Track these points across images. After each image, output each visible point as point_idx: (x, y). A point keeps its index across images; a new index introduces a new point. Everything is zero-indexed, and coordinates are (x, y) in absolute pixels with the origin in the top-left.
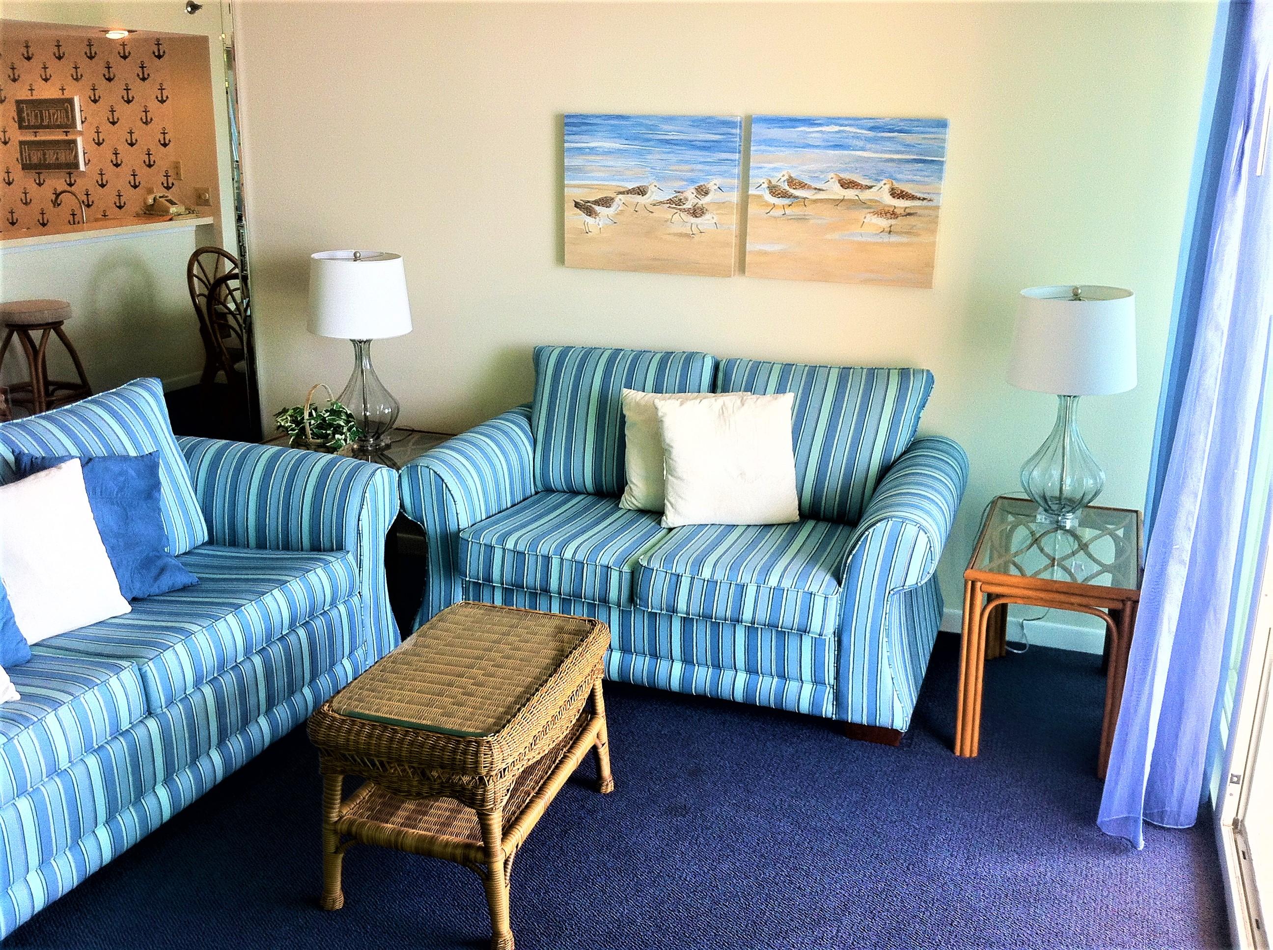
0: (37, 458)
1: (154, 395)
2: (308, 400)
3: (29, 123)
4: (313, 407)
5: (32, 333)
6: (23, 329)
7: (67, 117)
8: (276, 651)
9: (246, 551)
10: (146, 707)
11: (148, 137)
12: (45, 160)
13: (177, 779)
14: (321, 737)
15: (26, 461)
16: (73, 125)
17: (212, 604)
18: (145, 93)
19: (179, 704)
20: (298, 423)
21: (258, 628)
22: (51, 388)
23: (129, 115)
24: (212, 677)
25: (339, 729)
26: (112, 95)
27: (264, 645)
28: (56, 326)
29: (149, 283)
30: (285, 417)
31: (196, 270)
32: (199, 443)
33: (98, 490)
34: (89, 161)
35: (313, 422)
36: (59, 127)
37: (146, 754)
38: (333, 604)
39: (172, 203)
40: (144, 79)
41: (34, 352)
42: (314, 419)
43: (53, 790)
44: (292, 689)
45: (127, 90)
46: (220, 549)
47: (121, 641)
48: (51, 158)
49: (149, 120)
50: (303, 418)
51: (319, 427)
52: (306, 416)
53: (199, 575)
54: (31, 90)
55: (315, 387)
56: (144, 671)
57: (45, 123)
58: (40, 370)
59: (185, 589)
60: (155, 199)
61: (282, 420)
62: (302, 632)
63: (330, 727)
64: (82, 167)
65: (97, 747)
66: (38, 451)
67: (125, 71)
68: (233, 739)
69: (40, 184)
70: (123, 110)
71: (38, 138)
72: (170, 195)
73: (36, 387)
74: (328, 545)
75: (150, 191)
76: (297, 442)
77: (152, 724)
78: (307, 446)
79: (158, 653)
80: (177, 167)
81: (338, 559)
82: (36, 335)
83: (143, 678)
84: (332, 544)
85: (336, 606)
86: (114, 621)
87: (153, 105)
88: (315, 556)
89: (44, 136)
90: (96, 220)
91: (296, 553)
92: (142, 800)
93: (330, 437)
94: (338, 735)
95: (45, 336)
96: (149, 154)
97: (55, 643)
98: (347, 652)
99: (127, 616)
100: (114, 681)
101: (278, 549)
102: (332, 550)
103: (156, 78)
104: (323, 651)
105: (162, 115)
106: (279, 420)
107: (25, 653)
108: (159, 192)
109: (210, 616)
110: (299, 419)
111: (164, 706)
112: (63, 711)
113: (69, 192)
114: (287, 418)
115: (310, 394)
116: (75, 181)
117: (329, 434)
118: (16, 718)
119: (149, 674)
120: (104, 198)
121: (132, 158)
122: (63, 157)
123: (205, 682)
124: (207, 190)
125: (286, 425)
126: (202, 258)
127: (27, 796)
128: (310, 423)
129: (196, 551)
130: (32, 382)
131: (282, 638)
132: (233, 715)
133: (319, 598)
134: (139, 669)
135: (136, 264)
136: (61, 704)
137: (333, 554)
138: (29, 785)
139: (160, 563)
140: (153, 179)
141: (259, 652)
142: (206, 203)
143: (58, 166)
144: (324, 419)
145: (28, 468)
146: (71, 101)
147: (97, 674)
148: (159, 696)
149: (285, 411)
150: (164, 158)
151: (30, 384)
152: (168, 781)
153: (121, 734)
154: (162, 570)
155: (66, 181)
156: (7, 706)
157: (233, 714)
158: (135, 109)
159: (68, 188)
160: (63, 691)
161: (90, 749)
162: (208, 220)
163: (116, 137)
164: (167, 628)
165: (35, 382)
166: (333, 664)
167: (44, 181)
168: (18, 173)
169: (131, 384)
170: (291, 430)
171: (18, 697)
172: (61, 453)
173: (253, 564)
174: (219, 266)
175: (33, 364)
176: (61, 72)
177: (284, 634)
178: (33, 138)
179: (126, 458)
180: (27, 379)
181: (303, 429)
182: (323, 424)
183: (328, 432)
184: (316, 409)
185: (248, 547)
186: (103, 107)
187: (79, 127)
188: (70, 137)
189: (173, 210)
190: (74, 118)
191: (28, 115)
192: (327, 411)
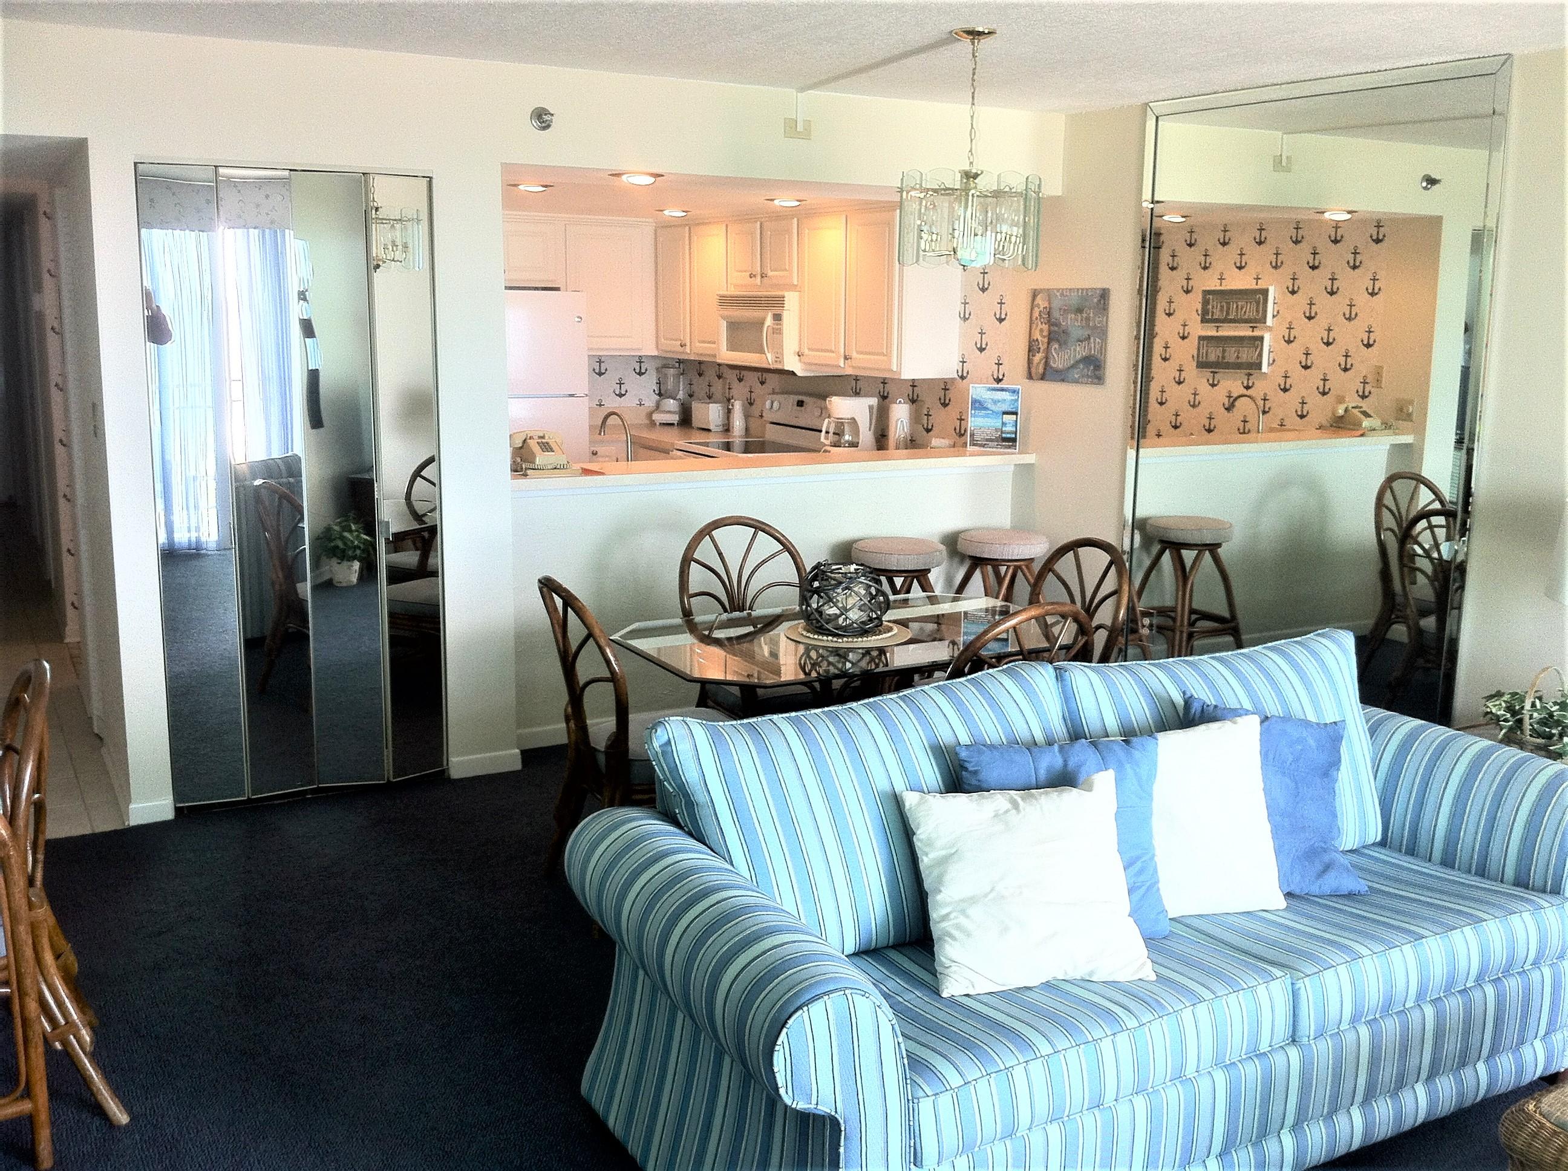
0: (1208, 706)
1: (1344, 651)
2: (1533, 685)
3: (1212, 315)
4: (1538, 695)
5: (1184, 552)
6: (1176, 547)
7: (1257, 311)
8: (1454, 1005)
9: (1427, 865)
10: (1291, 1029)
11: (1348, 336)
12: (1223, 358)
13: (1307, 1130)
14: (1519, 1144)
15: (1196, 707)
16: (1263, 320)
17: (1385, 924)
18: (1354, 285)
19: (1328, 1038)
20: (1514, 713)
21: (1438, 972)
22: (1194, 617)
23: (1330, 309)
24: (1373, 1017)
25: (1547, 1142)
26: (1313, 285)
27: (1442, 995)
28: (1213, 548)
29: (1323, 511)
30: (1498, 703)
31: (1388, 500)
32: (1387, 718)
33: (1271, 756)
34: (1274, 361)
35: (1535, 715)
36: (1246, 321)
37: (1280, 1088)
38: (1536, 963)
39: (1366, 415)
40: (1354, 267)
41: (1183, 573)
42: (1537, 710)
43: (1173, 1097)
44: (1464, 1060)
45: (1333, 279)
46: (1394, 855)
47: (1273, 944)
48: (1231, 356)
49: (1353, 316)
50: (1523, 708)
51: (1543, 722)
52: (1528, 706)
53: (1370, 884)
54: (1221, 279)
55: (1544, 670)
56: (1297, 986)
57: (1231, 317)
58: (1188, 596)
59: (1350, 896)
60: (1346, 410)
61: (1495, 706)
62: (1490, 990)
63: (1534, 1135)
64: (1265, 368)
65: (1229, 1062)
66: (1210, 699)
67: (1334, 259)
68: (1381, 1102)
69: (1213, 385)
70: (1324, 302)
71: (1220, 334)
72: (1365, 405)
73: (1179, 615)
74: (1539, 883)
75: (1341, 400)
76: (1508, 738)
77: (1293, 1053)
78: (1521, 745)
79: (1316, 970)
80: (1378, 372)
81: (1553, 905)
82: (1188, 555)
83: (1295, 994)
84: (1546, 882)
85: (1539, 968)
86: (1264, 914)
87: (1362, 299)
88: (1521, 894)
89: (1227, 331)
90: (1272, 430)
91: (1494, 883)
92: (1264, 1142)
93: (1555, 738)
94: (1545, 1149)
95: (1197, 559)
96: (1347, 356)
97: (1196, 923)
98: (1542, 1032)
99: (1281, 913)
100: (1261, 990)
101: (1469, 872)
102: (1544, 891)
103: (1370, 266)
104: (1512, 1022)
105: (1371, 311)
106: (1490, 704)
107: (1165, 927)
108: (1352, 401)
109: (1382, 941)
110: (1517, 708)
111: (1311, 1038)
112: (1202, 1009)
113: (1246, 396)
114: (1500, 704)
115: (1537, 677)
116: (1253, 383)
117: (1554, 735)
118: (1148, 999)
119: (1302, 992)
120: (1285, 406)
121: (1326, 360)
122: (1246, 355)
123: (1363, 1020)
124: (1411, 402)
125: (1499, 713)
126: (1397, 485)
127: (1146, 1096)
128: (1531, 716)
129: (1366, 851)
130: (1176, 608)
131: (1464, 992)
132: (1388, 1073)
133: (1521, 953)
134: (1292, 984)
135: (1313, 485)
136: (1202, 1000)
137: (1548, 897)
138: (1150, 1085)
139: (1326, 858)
140: (1347, 386)
141: (1434, 1002)
142: (1409, 417)
143: (1238, 366)
144: (1551, 715)
145: (1198, 715)
146: (1265, 292)
147: (1245, 977)
148: (1308, 1025)
149: (1499, 695)
150: (1364, 362)
151: (1173, 609)
152: (1296, 1127)
153: (1256, 1056)
154: (1327, 868)
155: (1243, 383)
156: (1140, 983)
157: (1388, 1070)
158: (1339, 303)
159: (1245, 392)
160: (1204, 985)
161: (1219, 1062)
162: (1408, 439)
163: (1310, 335)
164: (1331, 943)
165: (1179, 609)
166: (1522, 1042)
167: (1219, 382)
168: (1191, 371)
169: (1319, 635)
170: (1503, 721)
171: (1153, 977)
172: (1233, 704)
173: (1437, 884)
174: (1415, 497)
175: (1181, 588)
176: (1259, 259)
177: (1468, 986)
178: (1213, 333)
179: (1306, 723)
180: (1169, 602)
181: (1520, 722)
182: (1549, 720)
183: (1554, 731)
184: (1540, 698)
185: (1430, 861)
186: (1301, 299)
187: (1269, 321)
188: (1257, 333)
189: (1366, 423)
190: (1265, 311)
191: (1213, 307)
192: (1555, 703)
